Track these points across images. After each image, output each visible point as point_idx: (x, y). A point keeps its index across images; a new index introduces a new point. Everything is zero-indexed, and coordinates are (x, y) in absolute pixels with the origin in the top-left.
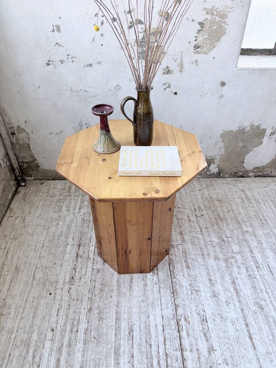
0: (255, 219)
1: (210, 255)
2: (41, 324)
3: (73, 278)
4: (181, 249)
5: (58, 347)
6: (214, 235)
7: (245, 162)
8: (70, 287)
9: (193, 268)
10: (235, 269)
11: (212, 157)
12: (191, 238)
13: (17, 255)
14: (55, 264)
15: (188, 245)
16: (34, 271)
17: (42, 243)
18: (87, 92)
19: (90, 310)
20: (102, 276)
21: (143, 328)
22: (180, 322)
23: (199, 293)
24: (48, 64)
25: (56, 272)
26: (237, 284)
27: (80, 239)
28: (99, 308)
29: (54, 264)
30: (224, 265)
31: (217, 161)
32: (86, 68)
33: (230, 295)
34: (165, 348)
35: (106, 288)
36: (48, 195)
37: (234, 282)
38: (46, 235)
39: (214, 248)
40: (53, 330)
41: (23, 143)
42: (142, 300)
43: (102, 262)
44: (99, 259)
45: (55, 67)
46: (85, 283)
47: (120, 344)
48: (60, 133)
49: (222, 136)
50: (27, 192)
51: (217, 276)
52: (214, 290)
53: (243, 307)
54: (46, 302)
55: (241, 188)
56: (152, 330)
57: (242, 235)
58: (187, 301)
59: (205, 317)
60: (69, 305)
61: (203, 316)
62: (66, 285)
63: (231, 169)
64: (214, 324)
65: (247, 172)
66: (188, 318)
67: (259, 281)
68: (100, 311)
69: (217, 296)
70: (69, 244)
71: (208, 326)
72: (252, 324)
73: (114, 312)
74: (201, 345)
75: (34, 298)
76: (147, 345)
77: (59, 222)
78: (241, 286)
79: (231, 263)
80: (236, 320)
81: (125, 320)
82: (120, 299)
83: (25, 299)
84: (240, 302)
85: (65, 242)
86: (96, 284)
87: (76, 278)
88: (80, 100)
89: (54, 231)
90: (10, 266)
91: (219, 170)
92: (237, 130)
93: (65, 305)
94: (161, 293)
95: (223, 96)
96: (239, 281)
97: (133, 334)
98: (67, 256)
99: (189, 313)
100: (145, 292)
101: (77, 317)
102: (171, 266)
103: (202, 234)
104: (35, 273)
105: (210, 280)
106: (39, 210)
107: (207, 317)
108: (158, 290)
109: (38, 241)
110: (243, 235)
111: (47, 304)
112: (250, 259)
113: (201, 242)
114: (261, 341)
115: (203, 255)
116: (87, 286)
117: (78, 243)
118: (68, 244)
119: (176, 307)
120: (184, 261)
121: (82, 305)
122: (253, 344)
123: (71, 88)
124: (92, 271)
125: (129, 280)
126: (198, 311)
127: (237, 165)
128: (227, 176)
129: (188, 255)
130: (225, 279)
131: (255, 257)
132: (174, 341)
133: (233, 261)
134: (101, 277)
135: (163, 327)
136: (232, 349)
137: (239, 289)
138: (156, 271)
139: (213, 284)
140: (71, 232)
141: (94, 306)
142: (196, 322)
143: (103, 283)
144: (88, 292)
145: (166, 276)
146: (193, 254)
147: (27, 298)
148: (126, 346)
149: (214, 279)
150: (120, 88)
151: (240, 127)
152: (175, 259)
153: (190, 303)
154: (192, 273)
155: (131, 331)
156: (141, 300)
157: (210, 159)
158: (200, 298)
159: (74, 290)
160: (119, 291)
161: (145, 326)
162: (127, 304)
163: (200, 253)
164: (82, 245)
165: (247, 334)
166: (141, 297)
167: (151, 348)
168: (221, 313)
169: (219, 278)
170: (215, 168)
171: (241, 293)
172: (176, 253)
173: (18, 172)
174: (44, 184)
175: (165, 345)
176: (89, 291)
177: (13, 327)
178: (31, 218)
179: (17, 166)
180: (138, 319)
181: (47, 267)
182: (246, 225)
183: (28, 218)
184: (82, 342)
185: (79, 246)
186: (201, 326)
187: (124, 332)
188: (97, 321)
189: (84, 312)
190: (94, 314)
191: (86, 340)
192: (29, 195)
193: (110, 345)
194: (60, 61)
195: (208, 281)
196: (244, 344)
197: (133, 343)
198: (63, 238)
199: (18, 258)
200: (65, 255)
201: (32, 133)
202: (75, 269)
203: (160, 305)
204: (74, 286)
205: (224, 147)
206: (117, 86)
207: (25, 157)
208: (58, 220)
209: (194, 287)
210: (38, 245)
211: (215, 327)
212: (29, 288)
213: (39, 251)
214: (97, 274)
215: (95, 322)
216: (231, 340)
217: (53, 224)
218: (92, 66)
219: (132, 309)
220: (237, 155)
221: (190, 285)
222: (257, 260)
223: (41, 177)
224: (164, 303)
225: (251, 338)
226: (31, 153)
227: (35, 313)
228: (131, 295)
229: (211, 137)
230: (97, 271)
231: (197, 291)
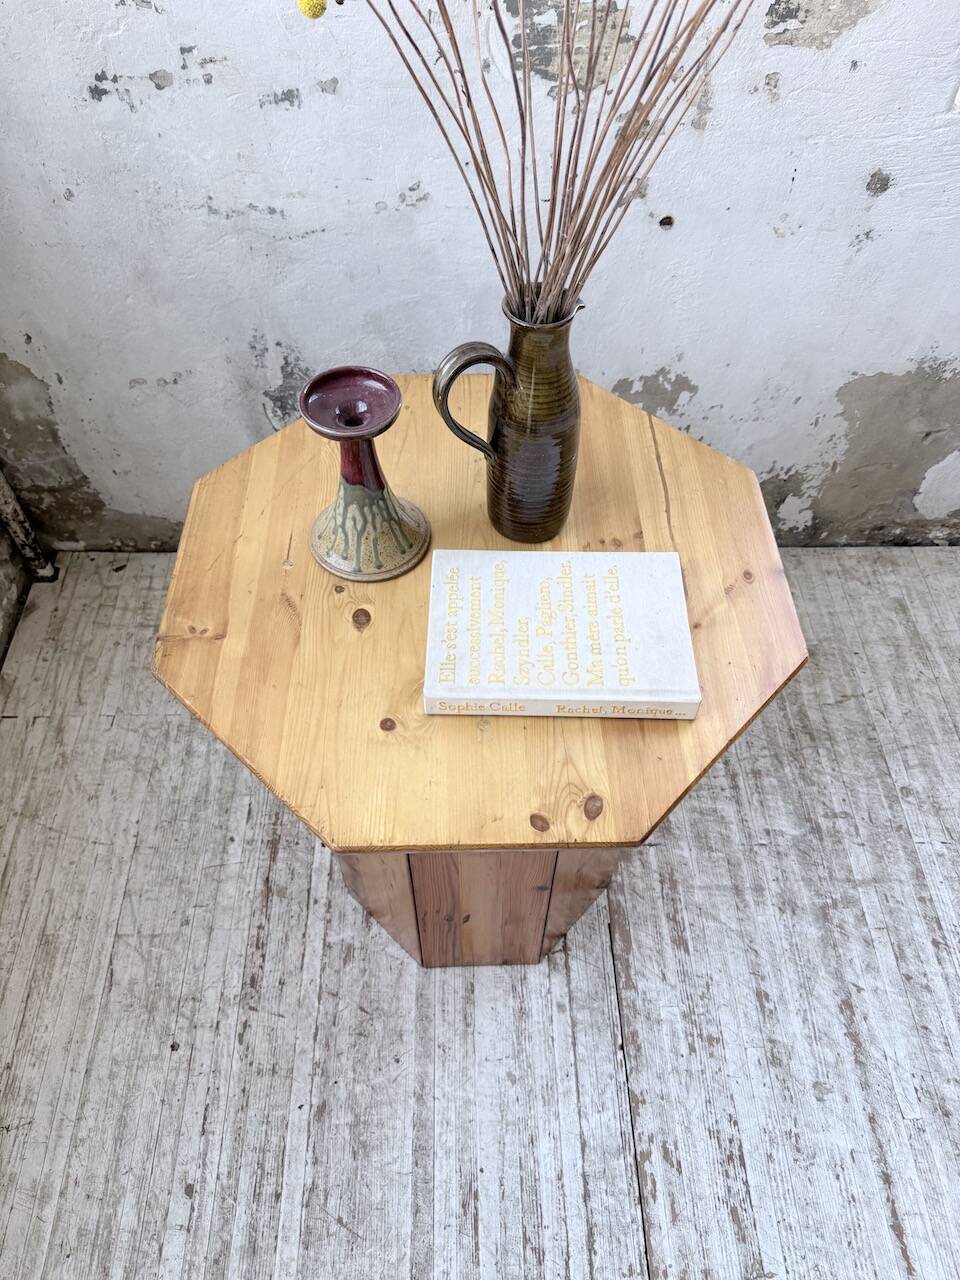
0: (939, 736)
1: (763, 889)
2: (148, 1166)
3: (253, 982)
4: (654, 865)
5: (212, 1257)
6: (781, 803)
7: (921, 491)
8: (244, 1019)
9: (699, 947)
10: (856, 950)
11: (791, 473)
12: (696, 816)
13: (42, 884)
14: (187, 922)
15: (682, 849)
16: (110, 949)
17: (133, 831)
18: (278, 216)
19: (322, 1111)
20: (363, 976)
21: (511, 1185)
22: (647, 1164)
23: (717, 1049)
24: (97, 93)
25: (190, 956)
26: (858, 1012)
27: (277, 819)
28: (352, 1101)
29: (182, 925)
30: (813, 932)
31: (810, 489)
32: (271, 108)
33: (831, 1059)
34: (591, 1264)
35: (378, 1026)
36: (146, 623)
37: (847, 1006)
38: (149, 799)
39: (780, 859)
40: (189, 1190)
41: (27, 418)
42: (509, 1074)
43: (360, 916)
44: (348, 903)
45: (132, 107)
46: (300, 1004)
47: (430, 1248)
48: (175, 382)
49: (842, 393)
50: (62, 604)
51: (787, 981)
52: (775, 1037)
53: (877, 1107)
54: (160, 1077)
55: (894, 593)
56: (547, 1191)
57: (886, 805)
58: (672, 1080)
59: (736, 1144)
60: (244, 1091)
61: (731, 1141)
62: (229, 1011)
63: (864, 515)
64: (769, 1172)
65: (924, 524)
66: (676, 1148)
67: (940, 1001)
68: (356, 1116)
69: (785, 1061)
70: (237, 839)
71: (746, 1183)
72: (906, 1177)
73: (409, 1122)
74: (719, 1255)
75: (115, 1061)
76: (529, 1252)
77: (195, 744)
78: (872, 1021)
79: (840, 926)
80: (848, 1158)
81: (447, 1153)
82: (430, 1070)
83: (82, 1067)
84: (865, 1086)
85: (218, 830)
86: (341, 1007)
87: (264, 983)
88: (251, 248)
89: (177, 780)
90: (20, 929)
91: (814, 518)
92: (909, 372)
93: (229, 1090)
94: (580, 1049)
95: (871, 234)
96: (866, 1003)
97: (476, 1208)
98: (230, 888)
99: (678, 1130)
100: (519, 1044)
101: (275, 1140)
102: (617, 936)
103: (738, 802)
104: (114, 962)
105: (761, 996)
106: (115, 687)
107: (746, 1147)
108: (566, 1036)
109: (117, 824)
110: (891, 807)
111: (162, 1086)
112: (913, 908)
113: (733, 836)
114: (933, 1241)
115: (738, 891)
116: (307, 1017)
117: (267, 834)
118: (232, 839)
119: (634, 1102)
120: (668, 916)
121: (290, 1092)
122: (904, 1252)
123: (210, 198)
124: (323, 955)
125: (462, 993)
126: (712, 1120)
127: (889, 502)
128: (844, 539)
129: (680, 888)
130: (815, 993)
131: (931, 900)
132: (622, 1238)
133: (848, 916)
134: (357, 981)
135: (586, 1183)
136: (828, 1274)
137: (864, 1036)
138: (559, 957)
139: (771, 1012)
140: (241, 787)
141: (335, 1095)
142: (702, 1162)
143: (365, 1006)
144: (312, 1037)
145: (599, 977)
146: (701, 888)
147: (90, 1062)
148: (454, 1253)
149: (773, 993)
150: (425, 198)
151: (922, 362)
152: (634, 907)
153: (684, 1089)
154: (696, 966)
155: (470, 1195)
156: (504, 1074)
157: (786, 478)
158: (720, 1069)
159: (260, 1029)
160: (424, 1039)
161: (522, 1177)
162: (455, 1090)
163: (726, 882)
164: (283, 842)
165: (885, 1213)
166: (504, 1061)
167: (540, 1262)
168: (794, 1130)
169: (795, 989)
170: (801, 512)
171: (873, 1050)
172: (634, 880)
173: (19, 531)
174: (127, 570)
175: (590, 1250)
176: (316, 1035)
177: (48, 1177)
178: (85, 725)
179: (15, 511)
180: (494, 1149)
181: (156, 936)
182: (905, 762)
183: (73, 722)
184: (295, 1237)
185: (273, 845)
186: (720, 1180)
187: (446, 1202)
188: (348, 1157)
189: (299, 1118)
190: (337, 1126)
191: (308, 1231)
192: (72, 618)
193: (395, 1249)
194: (152, 77)
195: (753, 998)
196: (871, 1254)
197: (477, 1244)
198: (210, 813)
199: (47, 896)
200: (222, 886)
201: (60, 381)
202: (260, 945)
203: (575, 1094)
204: (261, 1014)
205: (846, 435)
206: (411, 189)
207: (42, 472)
208: (190, 732)
209: (700, 1024)
210: (119, 841)
211: (771, 1186)
212: (94, 1023)
213: (126, 868)
214: (345, 964)
215: (340, 1160)
216: (827, 1235)
217: (172, 749)
218: (296, 103)
219: (472, 1108)
220: (895, 466)
221: (685, 1016)
222: (940, 914)
223: (113, 538)
224: (588, 1086)
225: (898, 1230)
226: (64, 456)
227: (122, 1123)
228: (470, 1053)
229: (800, 398)
230: (343, 956)
231: (711, 1040)
